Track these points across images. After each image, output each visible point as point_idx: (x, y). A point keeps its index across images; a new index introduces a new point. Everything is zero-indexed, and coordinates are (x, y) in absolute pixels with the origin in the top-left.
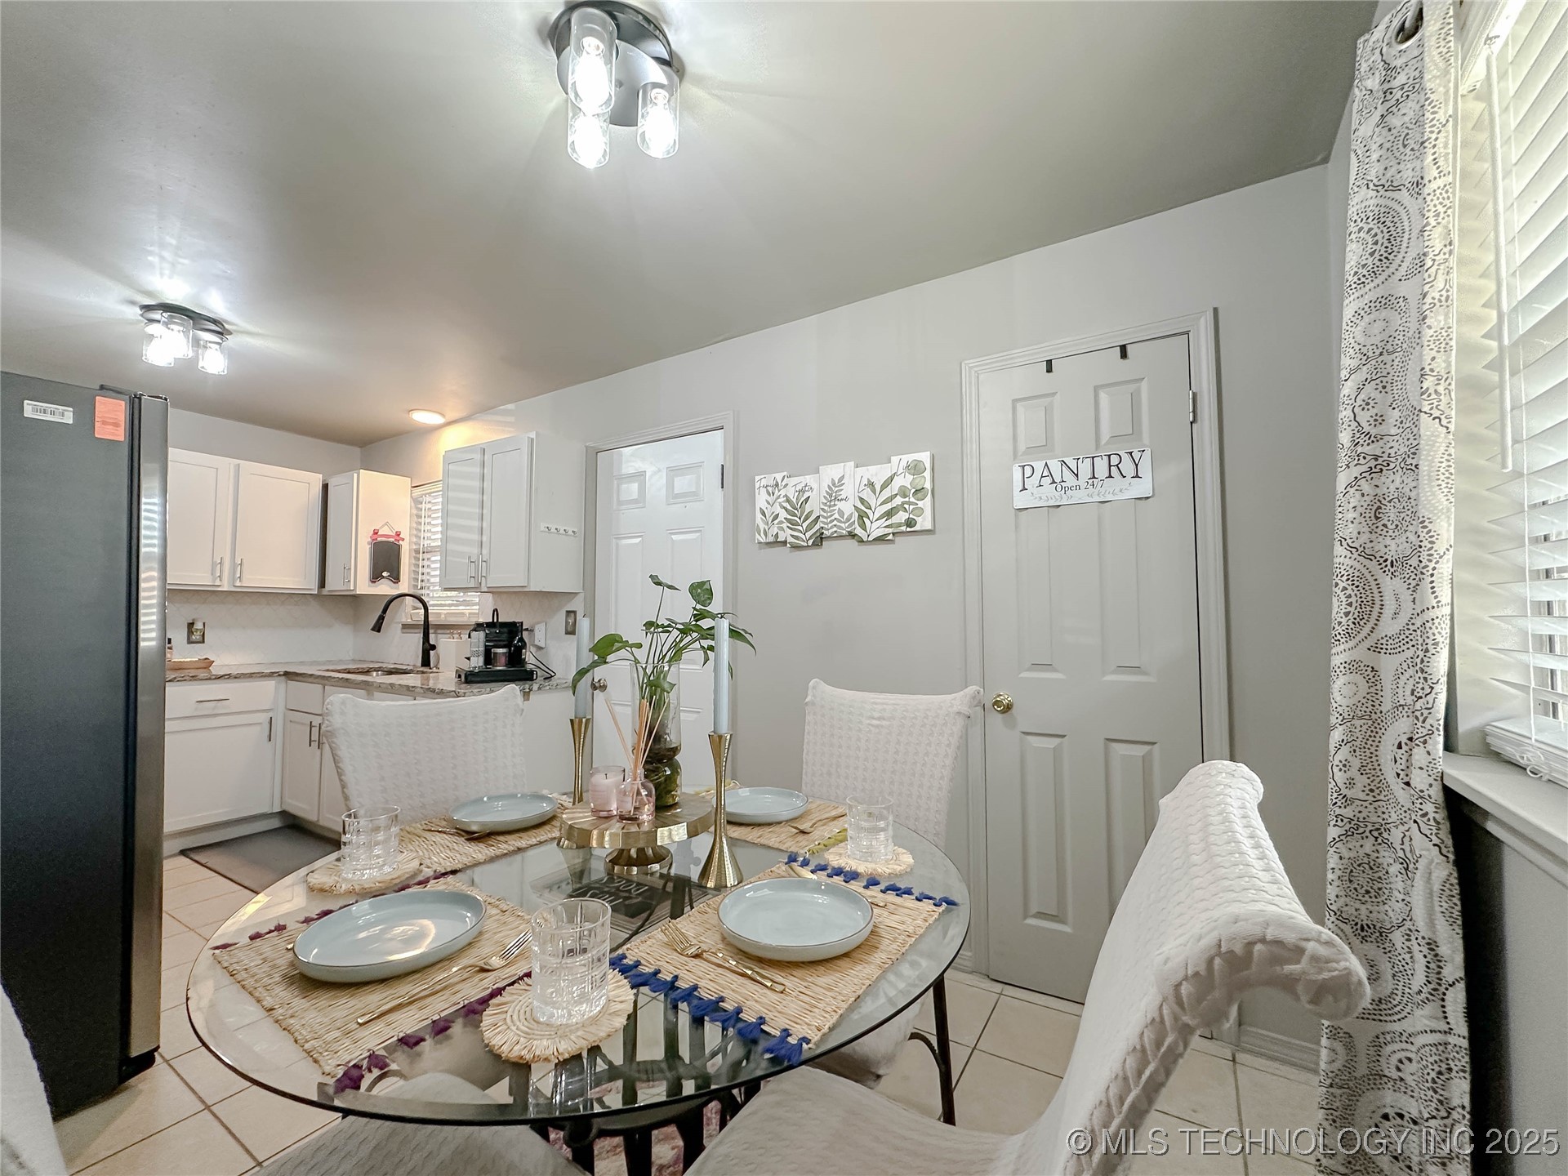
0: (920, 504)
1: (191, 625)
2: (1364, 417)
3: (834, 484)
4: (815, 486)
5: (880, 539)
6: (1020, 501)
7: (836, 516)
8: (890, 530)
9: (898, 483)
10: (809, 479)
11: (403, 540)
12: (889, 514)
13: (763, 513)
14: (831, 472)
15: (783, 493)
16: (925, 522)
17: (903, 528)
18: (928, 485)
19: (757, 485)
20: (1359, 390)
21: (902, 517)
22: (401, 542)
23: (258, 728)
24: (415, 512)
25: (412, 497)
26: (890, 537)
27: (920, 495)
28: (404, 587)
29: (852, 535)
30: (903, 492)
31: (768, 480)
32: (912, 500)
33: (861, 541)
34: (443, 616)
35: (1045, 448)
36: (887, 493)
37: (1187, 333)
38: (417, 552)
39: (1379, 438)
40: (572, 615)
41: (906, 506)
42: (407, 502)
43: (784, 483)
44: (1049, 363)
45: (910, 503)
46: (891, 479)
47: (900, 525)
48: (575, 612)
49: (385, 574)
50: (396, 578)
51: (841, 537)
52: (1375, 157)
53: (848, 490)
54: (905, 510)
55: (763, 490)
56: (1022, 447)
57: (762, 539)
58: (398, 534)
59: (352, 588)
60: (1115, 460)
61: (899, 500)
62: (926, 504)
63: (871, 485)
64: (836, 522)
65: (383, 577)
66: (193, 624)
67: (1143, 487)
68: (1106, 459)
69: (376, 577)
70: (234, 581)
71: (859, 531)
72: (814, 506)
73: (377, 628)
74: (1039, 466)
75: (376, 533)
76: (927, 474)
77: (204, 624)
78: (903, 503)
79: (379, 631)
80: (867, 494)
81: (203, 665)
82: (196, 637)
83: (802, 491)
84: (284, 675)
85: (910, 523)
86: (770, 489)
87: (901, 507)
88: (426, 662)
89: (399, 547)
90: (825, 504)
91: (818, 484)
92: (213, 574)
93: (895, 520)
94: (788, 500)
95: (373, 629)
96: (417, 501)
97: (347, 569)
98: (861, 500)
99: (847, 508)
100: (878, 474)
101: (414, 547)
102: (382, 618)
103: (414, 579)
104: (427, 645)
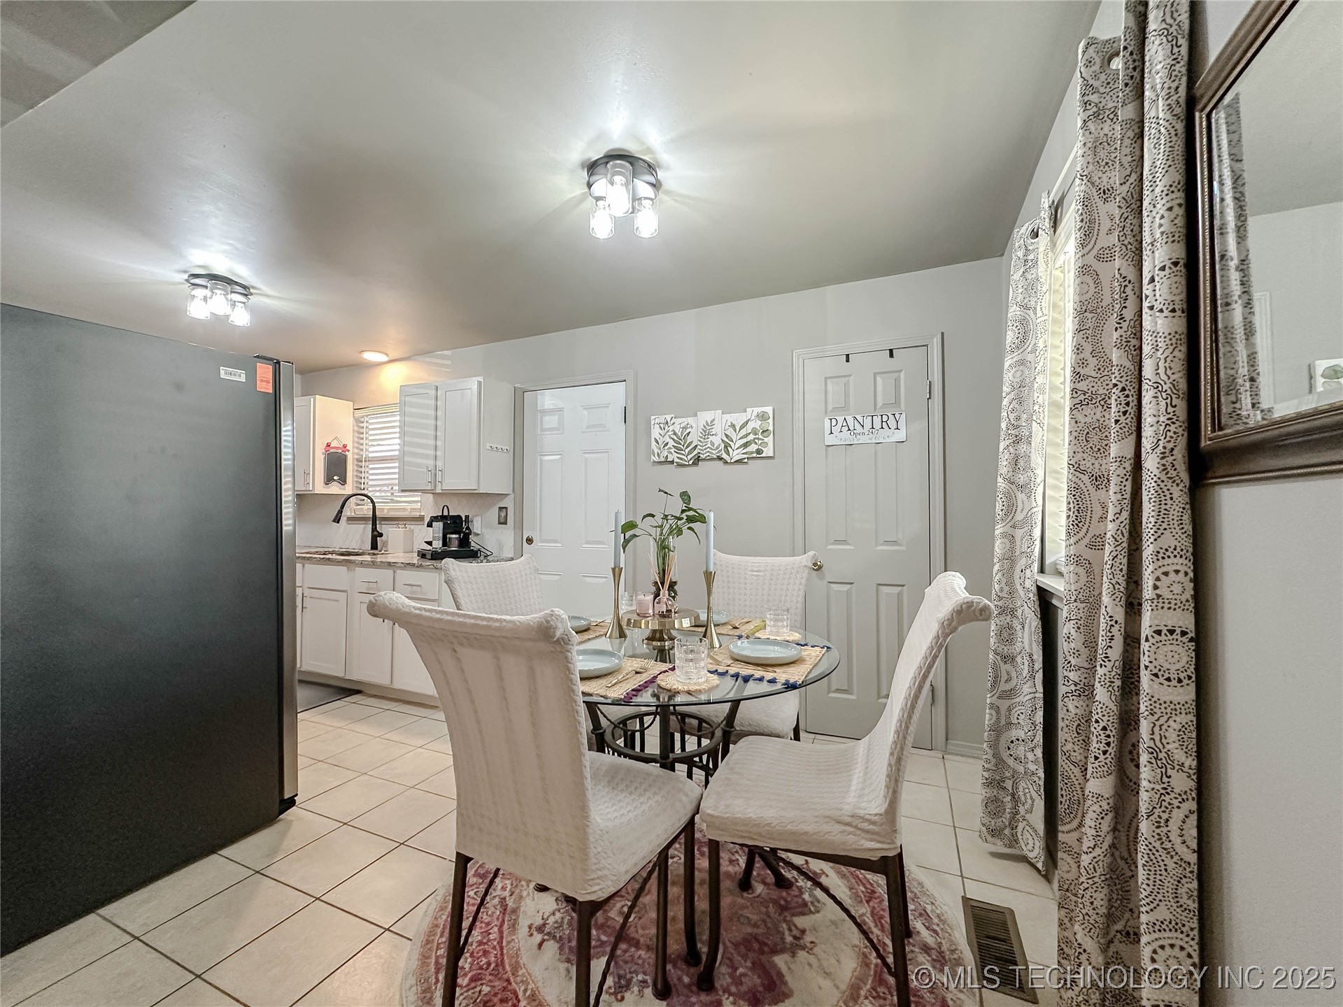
0: (766, 440)
2: (1012, 416)
3: (707, 424)
4: (694, 425)
5: (739, 462)
6: (829, 440)
7: (709, 445)
8: (746, 456)
9: (751, 426)
10: (690, 420)
11: (349, 451)
12: (746, 445)
13: (657, 442)
14: (706, 416)
15: (671, 428)
16: (768, 452)
17: (755, 455)
18: (771, 428)
19: (653, 423)
20: (1011, 403)
21: (753, 448)
22: (347, 453)
24: (356, 428)
25: (354, 418)
26: (746, 460)
27: (765, 434)
28: (349, 489)
29: (720, 458)
30: (755, 432)
31: (661, 419)
32: (760, 437)
33: (726, 462)
34: (386, 511)
35: (844, 409)
36: (743, 432)
37: (927, 346)
38: (359, 460)
39: (1017, 427)
40: (504, 510)
41: (757, 441)
42: (350, 421)
43: (672, 422)
44: (848, 356)
45: (759, 439)
46: (747, 422)
47: (752, 453)
48: (506, 508)
49: (336, 478)
50: (343, 481)
51: (712, 459)
52: (1020, 291)
53: (718, 429)
54: (756, 443)
55: (657, 426)
56: (830, 407)
57: (656, 459)
58: (345, 446)
59: (312, 488)
60: (885, 418)
61: (751, 437)
62: (769, 440)
63: (733, 426)
64: (708, 450)
65: (334, 480)
67: (901, 435)
68: (880, 417)
69: (329, 480)
71: (725, 456)
72: (694, 438)
73: (337, 520)
74: (840, 419)
75: (328, 445)
76: (771, 421)
78: (754, 439)
79: (338, 522)
80: (730, 432)
83: (685, 428)
85: (759, 451)
86: (662, 425)
87: (753, 441)
88: (374, 546)
89: (346, 457)
90: (701, 437)
91: (696, 424)
93: (749, 449)
94: (675, 434)
95: (334, 521)
96: (358, 421)
97: (306, 474)
98: (726, 435)
99: (717, 440)
100: (739, 419)
101: (356, 457)
102: (340, 512)
103: (357, 482)
104: (375, 533)
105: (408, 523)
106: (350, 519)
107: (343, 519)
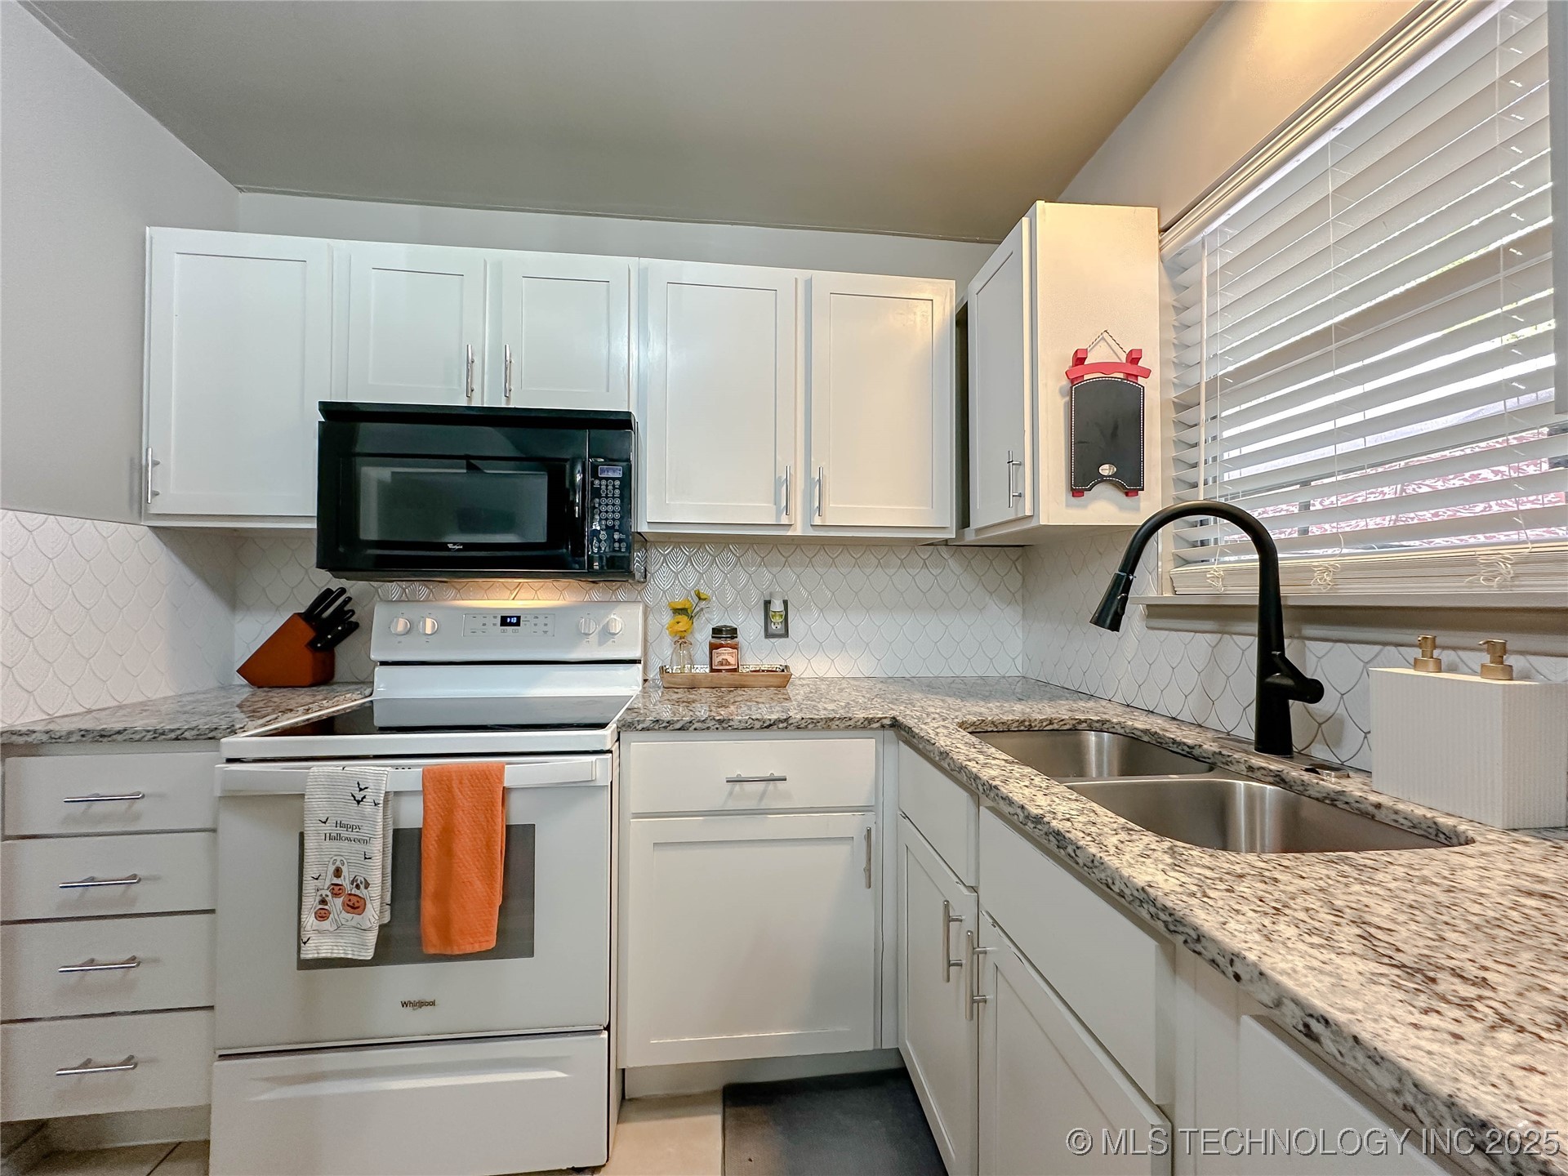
1: (767, 603)
11: (1146, 373)
22: (1141, 381)
23: (844, 850)
24: (1170, 293)
25: (1162, 259)
28: (1151, 502)
38: (1182, 406)
42: (1149, 271)
50: (1131, 482)
58: (1134, 358)
59: (1028, 513)
65: (1102, 479)
66: (769, 602)
69: (1081, 481)
70: (811, 518)
73: (1110, 616)
75: (1079, 360)
77: (785, 603)
79: (1115, 626)
81: (776, 681)
82: (776, 626)
84: (892, 726)
88: (1273, 736)
89: (1139, 393)
92: (776, 502)
95: (1099, 621)
96: (1174, 265)
97: (1015, 464)
101: (1173, 394)
102: (1122, 586)
103: (1178, 481)
104: (1277, 678)
105: (1443, 637)
106: (1158, 612)
107: (1134, 615)
